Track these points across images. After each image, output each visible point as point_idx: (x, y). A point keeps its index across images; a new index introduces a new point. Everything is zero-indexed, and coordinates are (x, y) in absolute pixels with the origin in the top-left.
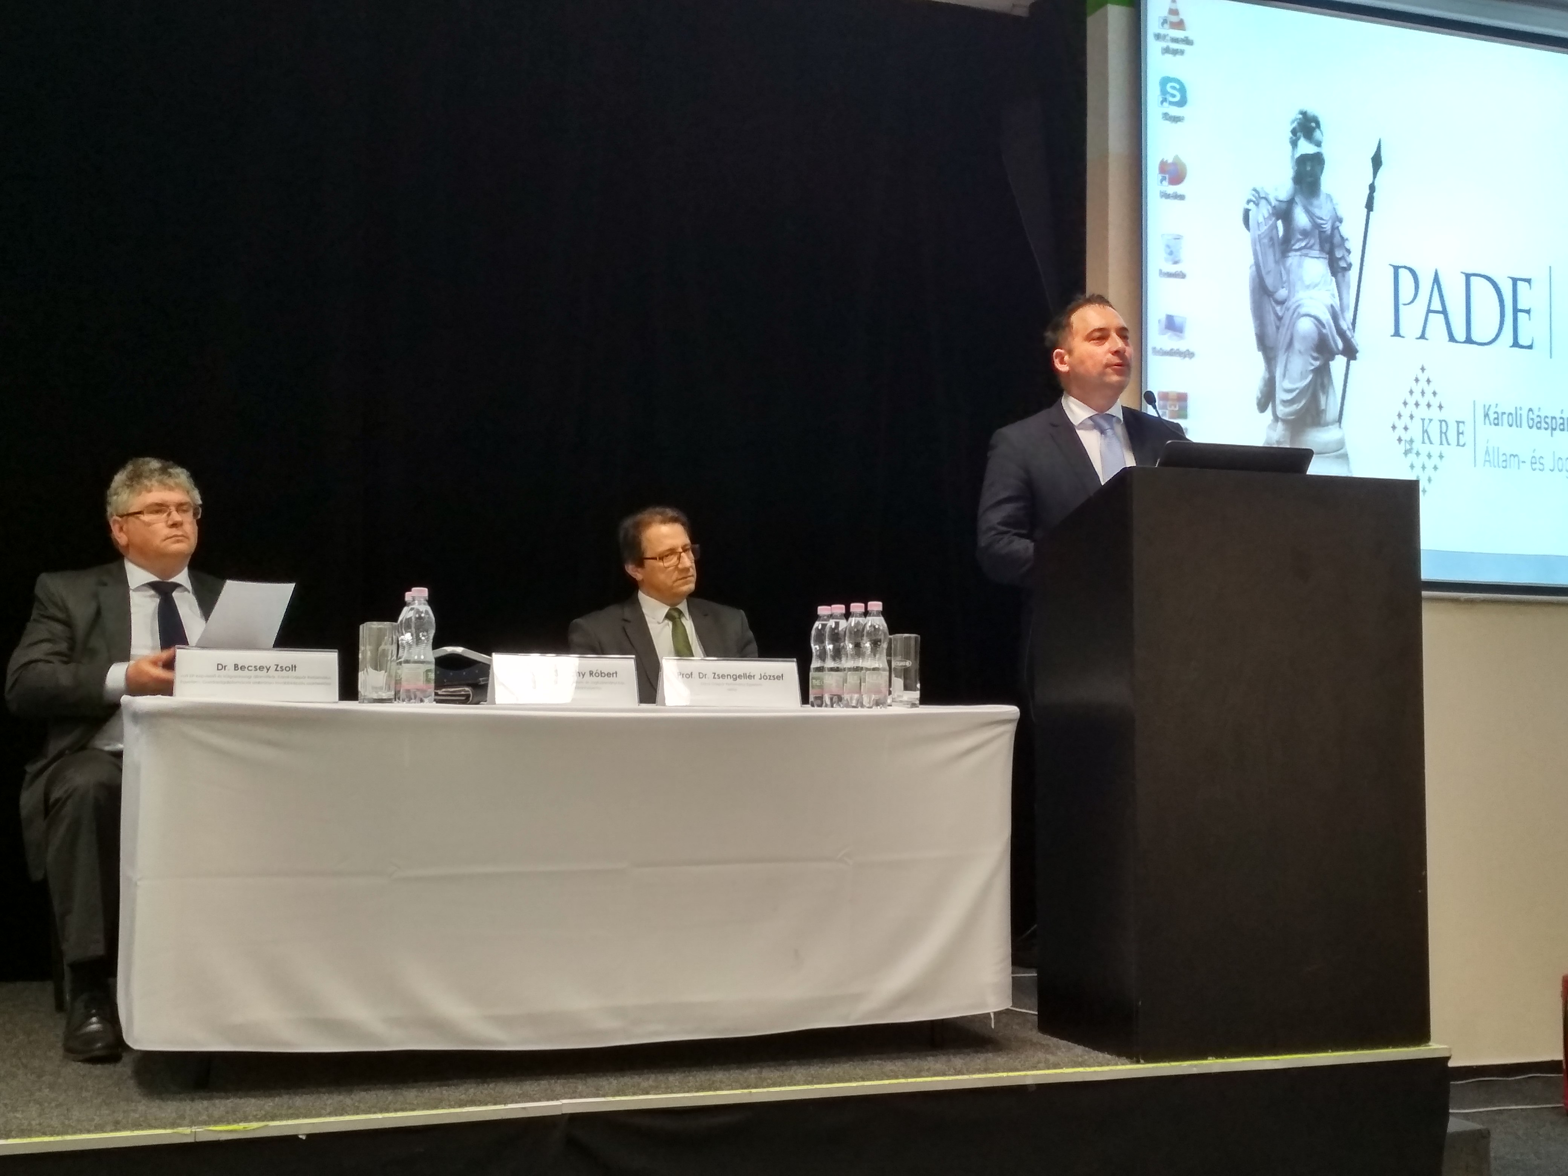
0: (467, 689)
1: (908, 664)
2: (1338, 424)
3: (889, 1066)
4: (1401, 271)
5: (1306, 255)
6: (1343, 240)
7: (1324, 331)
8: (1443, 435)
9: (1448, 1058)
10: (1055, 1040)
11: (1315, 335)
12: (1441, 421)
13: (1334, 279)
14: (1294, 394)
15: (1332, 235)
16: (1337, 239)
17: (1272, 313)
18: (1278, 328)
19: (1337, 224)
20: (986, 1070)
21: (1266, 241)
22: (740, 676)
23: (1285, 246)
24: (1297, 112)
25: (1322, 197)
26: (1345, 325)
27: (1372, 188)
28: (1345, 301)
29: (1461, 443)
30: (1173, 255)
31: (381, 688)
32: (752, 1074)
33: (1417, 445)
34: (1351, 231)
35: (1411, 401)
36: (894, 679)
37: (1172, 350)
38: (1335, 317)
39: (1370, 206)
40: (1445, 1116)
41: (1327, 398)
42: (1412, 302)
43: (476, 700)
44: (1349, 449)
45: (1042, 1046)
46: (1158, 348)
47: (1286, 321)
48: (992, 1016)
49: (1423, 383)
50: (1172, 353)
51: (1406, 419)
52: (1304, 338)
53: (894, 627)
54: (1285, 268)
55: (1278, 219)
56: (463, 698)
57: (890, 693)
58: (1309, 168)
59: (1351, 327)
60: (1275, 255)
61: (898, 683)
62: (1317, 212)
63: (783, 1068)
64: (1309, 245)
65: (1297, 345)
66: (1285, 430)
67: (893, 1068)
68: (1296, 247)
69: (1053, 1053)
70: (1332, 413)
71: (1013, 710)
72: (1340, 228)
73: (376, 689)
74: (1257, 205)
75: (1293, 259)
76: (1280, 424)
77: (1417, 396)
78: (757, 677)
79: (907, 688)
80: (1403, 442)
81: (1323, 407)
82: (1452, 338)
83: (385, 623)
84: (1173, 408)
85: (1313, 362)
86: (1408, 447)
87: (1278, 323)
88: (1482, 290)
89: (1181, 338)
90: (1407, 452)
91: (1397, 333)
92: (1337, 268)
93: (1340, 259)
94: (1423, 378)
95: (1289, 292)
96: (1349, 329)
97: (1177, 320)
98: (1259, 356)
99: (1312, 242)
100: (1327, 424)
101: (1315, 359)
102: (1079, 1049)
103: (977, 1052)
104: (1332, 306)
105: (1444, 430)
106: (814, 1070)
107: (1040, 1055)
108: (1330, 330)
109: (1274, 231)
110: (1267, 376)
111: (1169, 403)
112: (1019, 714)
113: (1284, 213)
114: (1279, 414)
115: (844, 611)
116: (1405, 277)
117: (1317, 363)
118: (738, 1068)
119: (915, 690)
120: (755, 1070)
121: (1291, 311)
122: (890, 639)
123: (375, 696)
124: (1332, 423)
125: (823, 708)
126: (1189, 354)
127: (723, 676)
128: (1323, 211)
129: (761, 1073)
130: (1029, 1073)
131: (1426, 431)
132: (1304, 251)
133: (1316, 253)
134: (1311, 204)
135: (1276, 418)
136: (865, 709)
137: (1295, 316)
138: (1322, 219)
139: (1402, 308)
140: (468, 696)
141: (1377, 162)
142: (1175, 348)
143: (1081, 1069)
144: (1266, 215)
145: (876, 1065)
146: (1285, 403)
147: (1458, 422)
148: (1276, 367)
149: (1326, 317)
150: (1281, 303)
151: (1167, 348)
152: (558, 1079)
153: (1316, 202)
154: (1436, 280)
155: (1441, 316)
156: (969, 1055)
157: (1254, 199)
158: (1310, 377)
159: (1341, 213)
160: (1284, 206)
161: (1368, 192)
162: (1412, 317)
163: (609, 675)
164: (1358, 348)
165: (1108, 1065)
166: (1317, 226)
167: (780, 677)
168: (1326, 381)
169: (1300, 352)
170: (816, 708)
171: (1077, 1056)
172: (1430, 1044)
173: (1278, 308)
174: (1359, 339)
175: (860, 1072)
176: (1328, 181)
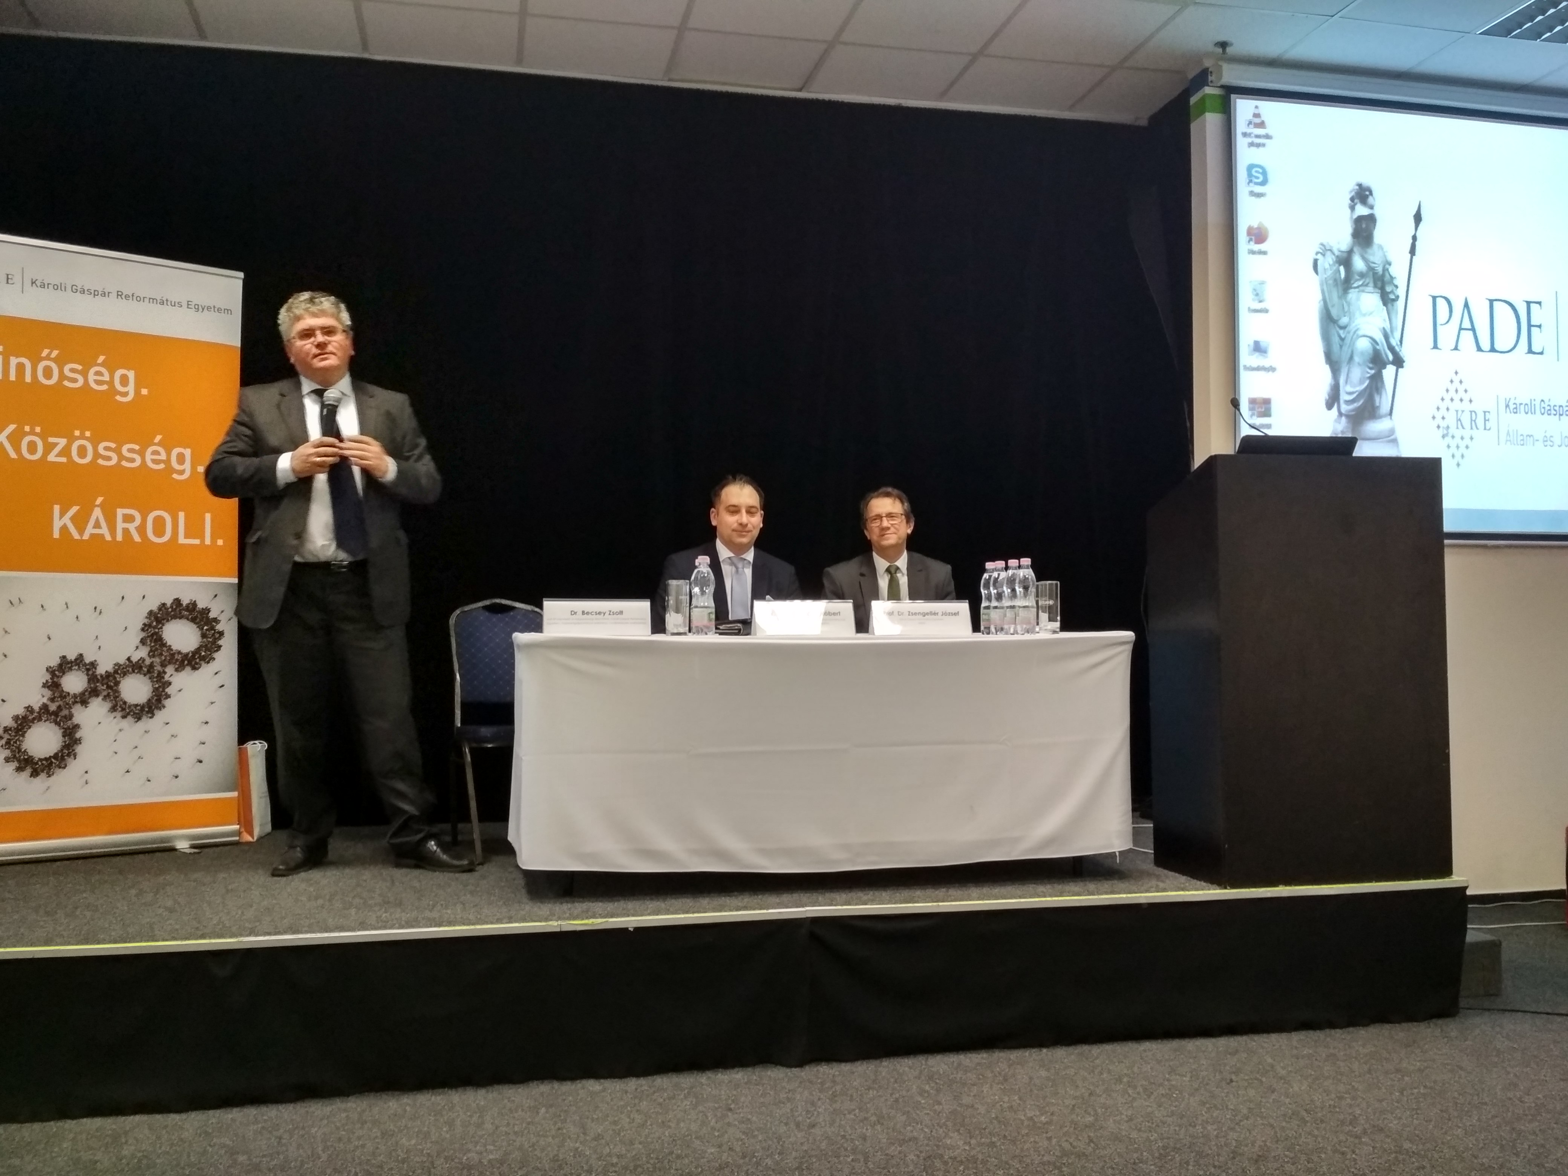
0: (739, 625)
1: (1051, 602)
2: (1389, 417)
3: (1041, 888)
4: (1438, 300)
5: (1363, 291)
6: (1392, 278)
7: (1378, 347)
8: (1473, 423)
9: (1466, 888)
10: (1166, 871)
11: (1371, 351)
12: (1471, 412)
13: (1385, 308)
14: (1355, 395)
15: (1383, 275)
16: (1387, 278)
17: (1336, 335)
18: (1341, 346)
19: (1387, 266)
20: (1112, 893)
21: (1331, 282)
22: (927, 614)
23: (1346, 285)
24: (1354, 183)
25: (1375, 247)
26: (1394, 342)
27: (1414, 238)
28: (1394, 325)
29: (1488, 428)
30: (1258, 295)
31: (680, 625)
32: (941, 892)
33: (1452, 430)
34: (1398, 271)
35: (1447, 397)
36: (1040, 613)
37: (1259, 366)
38: (1386, 337)
39: (1413, 252)
40: (1463, 930)
41: (1381, 398)
42: (1448, 322)
43: (745, 632)
44: (1399, 435)
45: (1154, 875)
46: (1248, 366)
47: (1348, 341)
48: (1117, 854)
49: (1456, 383)
50: (1258, 369)
51: (1443, 411)
52: (1362, 353)
53: (1039, 578)
54: (1346, 302)
55: (1340, 265)
56: (737, 631)
57: (1038, 624)
58: (1364, 226)
59: (1399, 343)
60: (1338, 293)
61: (1044, 616)
62: (1371, 258)
63: (964, 889)
64: (1365, 283)
65: (1357, 359)
66: (1348, 423)
67: (1045, 890)
68: (1355, 285)
69: (1163, 881)
70: (1385, 408)
71: (1129, 635)
72: (1390, 270)
73: (676, 626)
74: (1324, 255)
75: (1352, 295)
76: (1343, 418)
77: (1452, 393)
78: (940, 614)
79: (1051, 619)
80: (1441, 429)
81: (1377, 404)
82: (1479, 349)
83: (681, 581)
84: (1260, 410)
85: (1369, 371)
86: (1445, 432)
87: (1341, 343)
88: (1503, 312)
89: (1266, 357)
90: (1443, 437)
91: (1436, 347)
92: (1387, 300)
93: (1390, 293)
94: (1456, 379)
95: (1350, 319)
96: (1397, 345)
97: (1263, 344)
98: (1327, 368)
99: (1367, 281)
100: (1380, 417)
101: (1371, 369)
102: (1183, 879)
103: (1107, 879)
104: (1384, 328)
105: (1474, 419)
106: (985, 890)
107: (1154, 882)
108: (1383, 347)
109: (1338, 274)
110: (1333, 383)
111: (1256, 406)
112: (1134, 638)
113: (1345, 260)
114: (1343, 411)
115: (1004, 566)
116: (1441, 303)
117: (1373, 372)
118: (932, 888)
119: (1056, 621)
120: (944, 890)
121: (1352, 333)
122: (1037, 586)
123: (675, 631)
124: (1385, 416)
125: (990, 635)
126: (1272, 369)
127: (915, 614)
128: (1375, 256)
129: (947, 891)
130: (1142, 895)
131: (1460, 420)
132: (1361, 288)
133: (1370, 288)
134: (1366, 252)
135: (1340, 414)
136: (1019, 636)
137: (1355, 336)
138: (1375, 263)
139: (1439, 328)
140: (740, 630)
141: (1418, 218)
142: (1261, 365)
143: (1182, 893)
144: (1331, 262)
145: (1031, 888)
146: (1348, 402)
147: (1485, 412)
148: (1340, 375)
149: (1380, 337)
150: (1343, 328)
151: (1255, 365)
152: (806, 893)
153: (1369, 251)
154: (1466, 305)
155: (1471, 333)
156: (1100, 881)
157: (1321, 251)
158: (1367, 382)
159: (1390, 258)
160: (1345, 255)
161: (1411, 241)
162: (1447, 334)
163: (834, 614)
164: (1405, 359)
165: (1202, 890)
166: (1371, 269)
167: (956, 614)
168: (1379, 385)
169: (1359, 364)
170: (986, 635)
171: (1181, 884)
172: (1453, 876)
173: (1341, 332)
174: (1405, 352)
175: (1019, 892)
176: (1379, 235)
